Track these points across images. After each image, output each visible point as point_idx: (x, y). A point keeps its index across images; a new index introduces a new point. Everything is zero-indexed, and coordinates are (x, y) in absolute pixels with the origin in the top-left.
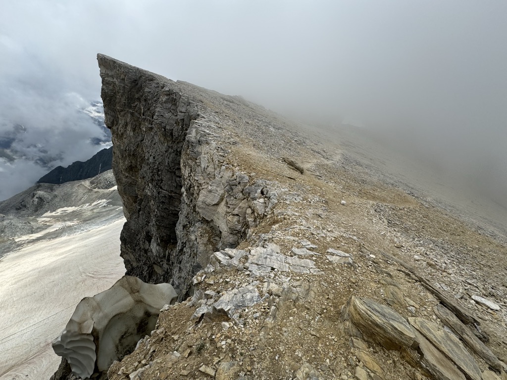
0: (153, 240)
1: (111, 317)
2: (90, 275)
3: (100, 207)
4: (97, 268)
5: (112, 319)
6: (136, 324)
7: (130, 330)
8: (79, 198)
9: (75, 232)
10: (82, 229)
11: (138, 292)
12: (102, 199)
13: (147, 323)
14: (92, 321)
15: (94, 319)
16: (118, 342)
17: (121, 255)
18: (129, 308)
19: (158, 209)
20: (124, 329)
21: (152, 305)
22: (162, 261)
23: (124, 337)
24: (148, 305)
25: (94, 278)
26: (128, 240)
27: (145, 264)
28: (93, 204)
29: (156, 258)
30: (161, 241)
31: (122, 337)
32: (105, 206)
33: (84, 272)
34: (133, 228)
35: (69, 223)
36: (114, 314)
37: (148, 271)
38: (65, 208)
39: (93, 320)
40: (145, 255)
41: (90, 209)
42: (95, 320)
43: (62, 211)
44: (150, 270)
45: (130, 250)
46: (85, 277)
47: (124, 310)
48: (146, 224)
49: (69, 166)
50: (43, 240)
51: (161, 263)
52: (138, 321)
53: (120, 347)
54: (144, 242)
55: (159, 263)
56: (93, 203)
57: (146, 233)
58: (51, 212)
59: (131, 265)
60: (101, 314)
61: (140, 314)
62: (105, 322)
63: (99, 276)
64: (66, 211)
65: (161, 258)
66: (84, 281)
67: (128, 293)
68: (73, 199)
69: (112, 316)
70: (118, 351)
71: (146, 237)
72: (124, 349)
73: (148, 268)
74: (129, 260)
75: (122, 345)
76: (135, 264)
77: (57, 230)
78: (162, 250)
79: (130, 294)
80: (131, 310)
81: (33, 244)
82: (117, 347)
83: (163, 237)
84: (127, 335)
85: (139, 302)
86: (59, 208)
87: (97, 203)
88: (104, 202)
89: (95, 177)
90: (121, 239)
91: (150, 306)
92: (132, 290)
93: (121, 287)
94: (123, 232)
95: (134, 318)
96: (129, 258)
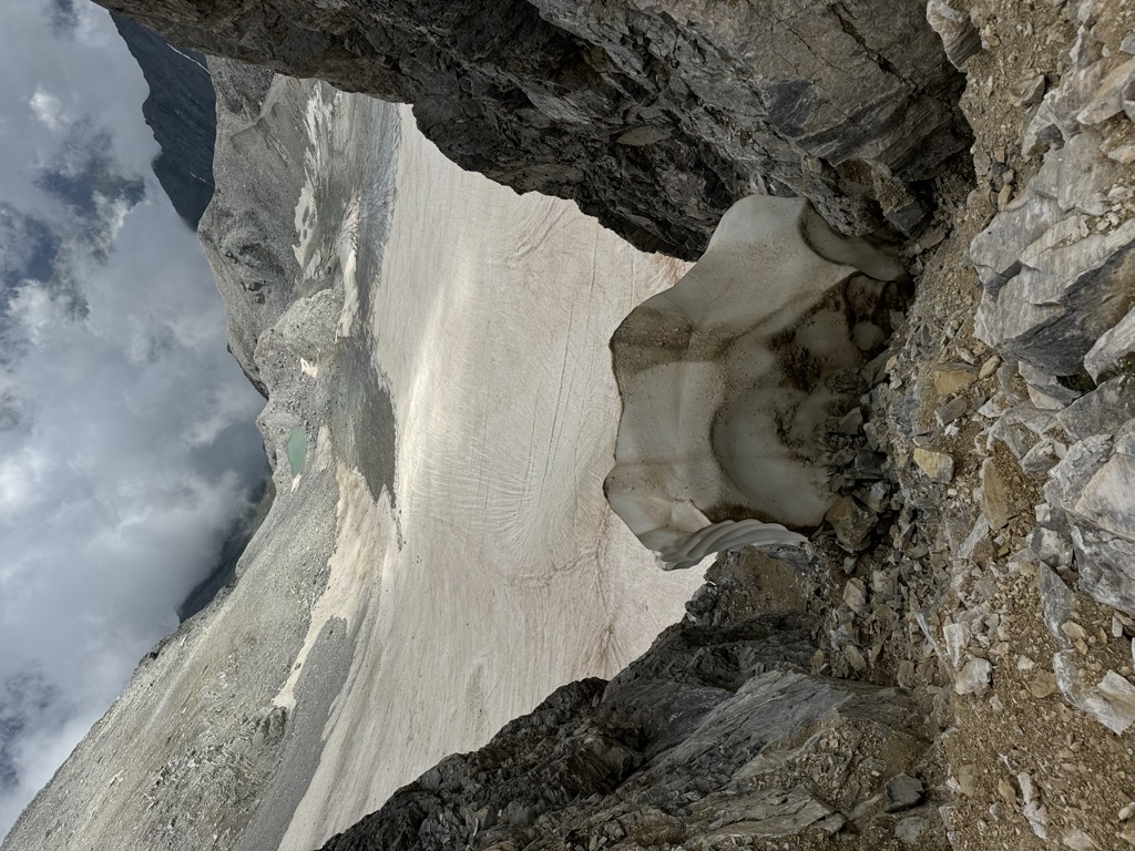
0: (532, 97)
1: (705, 446)
2: (521, 252)
3: (330, 125)
4: (514, 228)
5: (713, 445)
6: (782, 384)
7: (783, 406)
8: (277, 165)
9: (382, 224)
10: (380, 203)
11: (690, 330)
12: (305, 109)
13: (807, 352)
14: (680, 504)
15: (682, 497)
16: (784, 450)
17: (520, 192)
18: (721, 385)
19: (420, 22)
20: (765, 421)
21: (767, 312)
22: (626, 112)
23: (785, 428)
24: (754, 327)
25: (536, 248)
26: (483, 150)
27: (594, 156)
28: (313, 140)
29: (603, 126)
30: (554, 74)
31: (781, 432)
32: (332, 114)
33: (506, 260)
34: (450, 114)
35: (351, 222)
36: (704, 432)
37: (624, 163)
38: (299, 211)
39: (681, 501)
40: (566, 139)
41: (326, 156)
42: (685, 495)
43: (304, 220)
44: (625, 153)
45: (519, 164)
46: (521, 264)
47: (717, 399)
48: (459, 76)
49: (156, 137)
50: (372, 292)
51: (631, 119)
52: (779, 376)
53: (803, 451)
54: (520, 118)
55: (626, 124)
56: (307, 138)
57: (490, 94)
58: (298, 243)
59: (568, 183)
60: (680, 470)
61: (762, 361)
62: (710, 469)
63: (540, 235)
64: (307, 211)
65: (615, 110)
66: (528, 270)
67: (673, 365)
68: (275, 180)
69: (707, 442)
70: (808, 459)
71: (506, 105)
72: (815, 442)
73: (613, 153)
74: (550, 182)
75: (800, 443)
76: (573, 174)
77: (356, 256)
78: (589, 92)
79: (680, 359)
80: (730, 385)
81: (372, 313)
82: (797, 457)
83: (544, 65)
84: (787, 419)
85: (724, 348)
86: (292, 222)
87: (313, 128)
88: (318, 108)
89: (217, 89)
90: (467, 167)
91: (765, 321)
92: (672, 348)
93: (641, 376)
94: (447, 151)
95: (759, 384)
96: (544, 178)
